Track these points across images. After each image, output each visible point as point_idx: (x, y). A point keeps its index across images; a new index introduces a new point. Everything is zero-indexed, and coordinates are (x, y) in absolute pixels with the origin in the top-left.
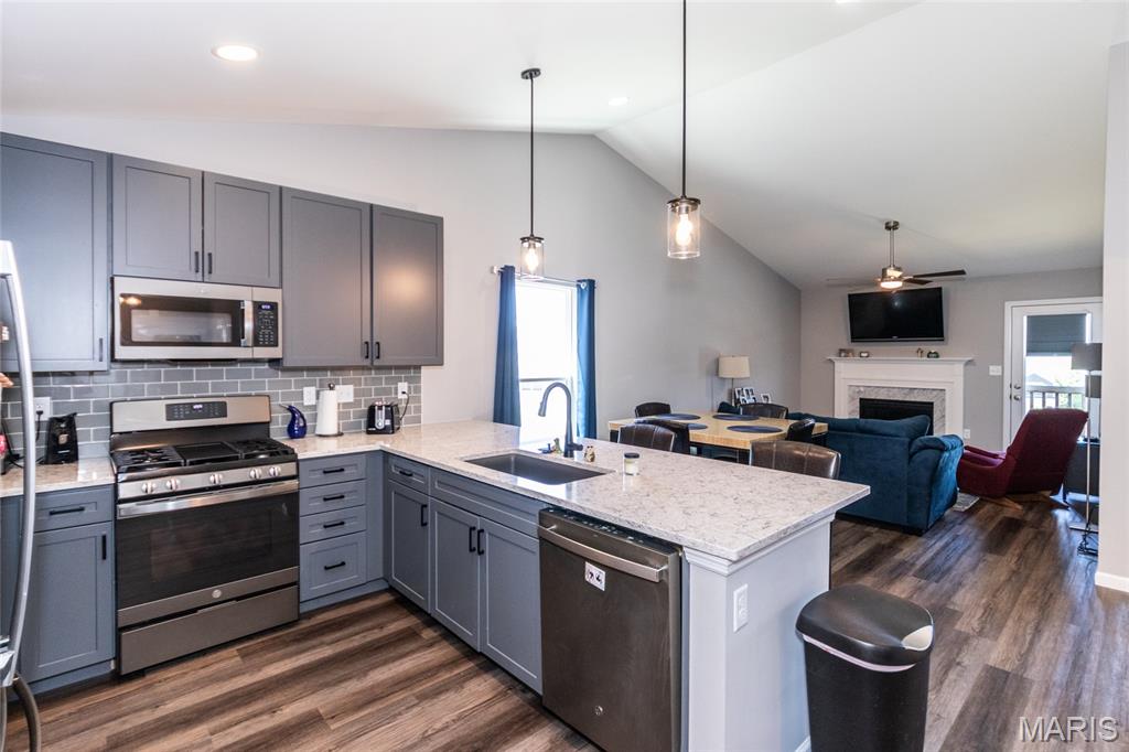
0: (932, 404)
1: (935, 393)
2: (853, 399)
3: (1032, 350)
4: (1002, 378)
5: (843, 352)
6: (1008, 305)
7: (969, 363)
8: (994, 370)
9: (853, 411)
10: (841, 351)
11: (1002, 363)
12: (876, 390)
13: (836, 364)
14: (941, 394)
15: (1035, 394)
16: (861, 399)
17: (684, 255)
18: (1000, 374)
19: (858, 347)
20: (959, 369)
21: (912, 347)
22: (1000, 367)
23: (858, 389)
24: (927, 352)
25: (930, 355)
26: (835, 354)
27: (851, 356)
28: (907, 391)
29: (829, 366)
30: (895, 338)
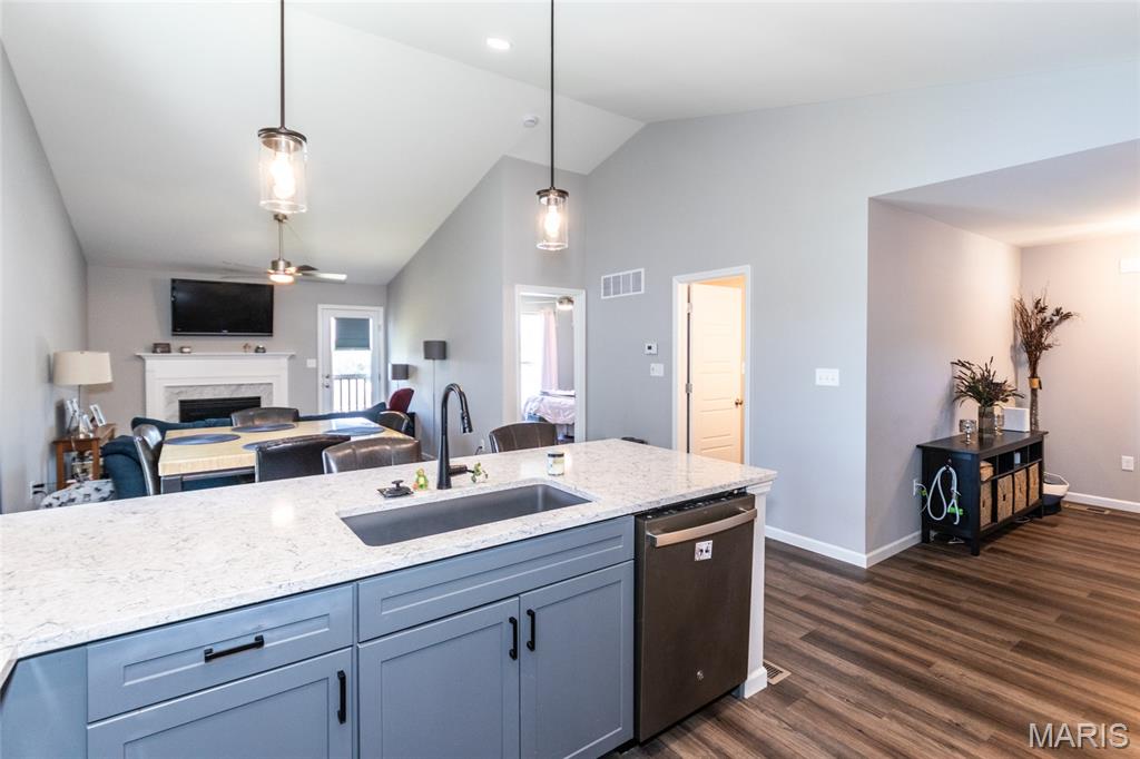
0: (259, 398)
1: (262, 388)
2: (170, 402)
3: (340, 346)
4: (316, 369)
5: (162, 348)
6: (320, 307)
7: (292, 357)
8: (311, 363)
9: (172, 417)
10: (156, 346)
11: (316, 357)
12: (200, 389)
13: (147, 361)
14: (268, 388)
16: (181, 402)
17: (553, 246)
18: (315, 366)
19: (176, 343)
20: (284, 362)
21: (238, 342)
22: (315, 360)
23: (177, 390)
24: (254, 348)
25: (257, 350)
26: (147, 350)
27: (169, 352)
28: (234, 387)
29: (138, 364)
30: (225, 332)
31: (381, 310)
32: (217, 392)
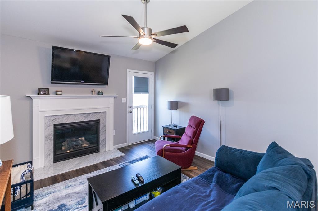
0: (99, 120)
1: (100, 114)
2: (48, 126)
3: (136, 91)
5: (43, 92)
7: (115, 97)
8: (123, 100)
10: (40, 90)
11: (126, 97)
12: (67, 117)
13: (34, 100)
14: (104, 114)
15: (135, 109)
16: (55, 125)
18: (125, 102)
19: (53, 88)
20: (112, 100)
21: (89, 88)
22: (125, 99)
23: (53, 118)
24: (97, 92)
25: (98, 93)
26: (33, 93)
27: (48, 94)
28: (85, 115)
29: (28, 102)
30: (83, 82)
31: (153, 73)
32: (76, 118)
